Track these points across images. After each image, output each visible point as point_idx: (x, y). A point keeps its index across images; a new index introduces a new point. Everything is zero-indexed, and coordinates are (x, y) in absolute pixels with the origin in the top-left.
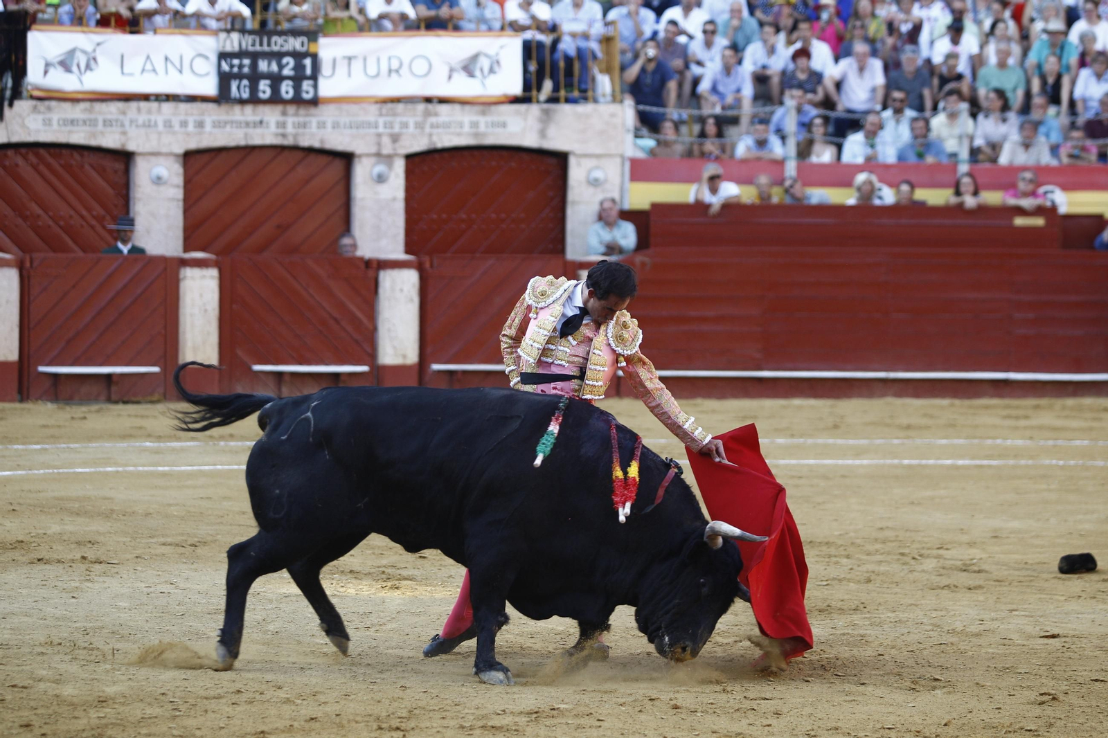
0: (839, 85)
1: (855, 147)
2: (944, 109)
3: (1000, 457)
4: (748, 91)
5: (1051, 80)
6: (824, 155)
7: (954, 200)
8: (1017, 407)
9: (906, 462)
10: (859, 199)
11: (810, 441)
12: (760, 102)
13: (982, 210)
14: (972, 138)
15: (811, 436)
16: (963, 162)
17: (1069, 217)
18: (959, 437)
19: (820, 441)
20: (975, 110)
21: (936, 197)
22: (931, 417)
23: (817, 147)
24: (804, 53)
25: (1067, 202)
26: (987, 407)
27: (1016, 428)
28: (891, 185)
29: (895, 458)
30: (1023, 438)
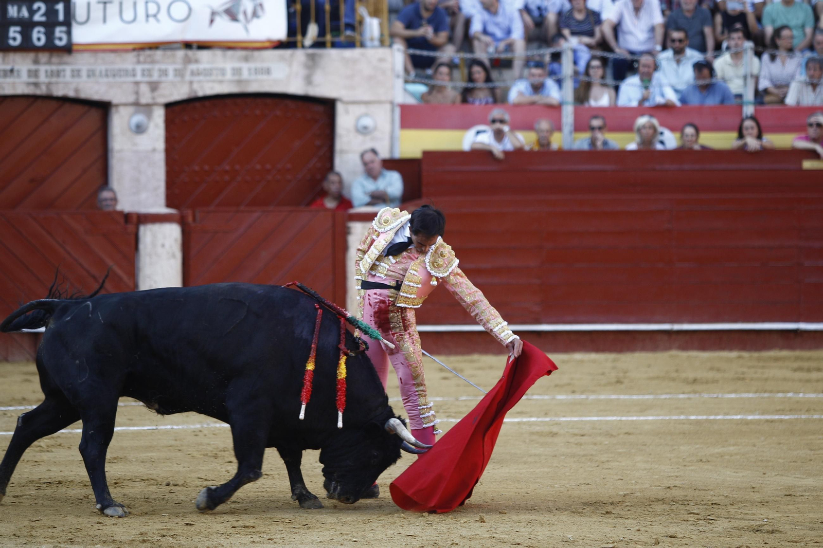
0: (617, 28)
1: (631, 90)
2: (728, 48)
3: (791, 411)
4: (519, 33)
7: (737, 143)
8: (809, 359)
9: (693, 417)
10: (639, 145)
11: (592, 397)
12: (535, 45)
13: (766, 153)
14: (757, 79)
15: (594, 392)
16: (748, 103)
18: (748, 392)
19: (602, 397)
20: (760, 49)
22: (718, 370)
23: (595, 90)
26: (777, 359)
27: (808, 381)
28: (673, 129)
29: (682, 413)
30: (815, 392)
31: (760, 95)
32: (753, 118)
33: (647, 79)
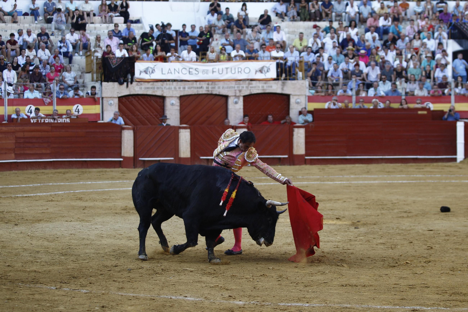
0: (367, 75)
1: (371, 92)
2: (399, 80)
3: (415, 180)
4: (341, 76)
5: (428, 72)
6: (363, 94)
7: (400, 107)
8: (420, 166)
9: (388, 182)
10: (373, 107)
11: (361, 176)
12: (345, 79)
13: (409, 109)
14: (406, 89)
16: (403, 95)
17: (434, 111)
18: (403, 175)
20: (407, 81)
21: (396, 106)
22: (396, 169)
23: (361, 92)
24: (357, 65)
25: (433, 107)
26: (411, 166)
27: (420, 172)
28: (383, 103)
29: (385, 181)
30: (422, 174)
31: (406, 93)
32: (405, 99)
33: (376, 90)
